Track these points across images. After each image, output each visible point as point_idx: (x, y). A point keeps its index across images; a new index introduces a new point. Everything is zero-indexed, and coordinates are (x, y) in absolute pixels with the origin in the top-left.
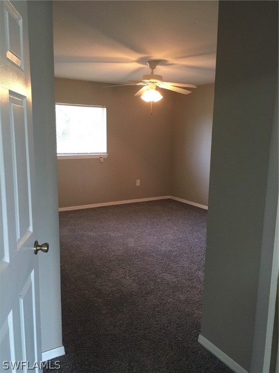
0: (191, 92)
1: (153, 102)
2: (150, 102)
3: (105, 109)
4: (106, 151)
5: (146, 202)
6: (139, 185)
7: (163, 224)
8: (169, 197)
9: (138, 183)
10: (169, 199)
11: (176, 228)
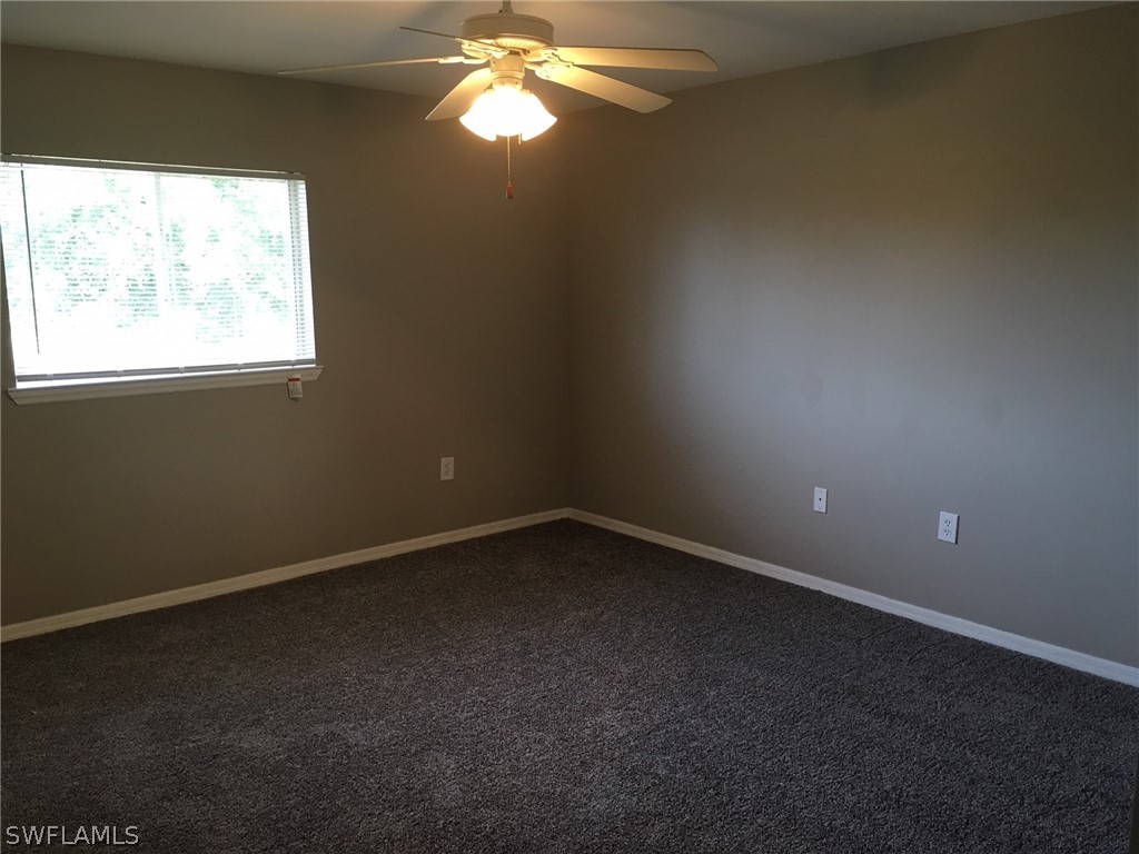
0: (671, 101)
1: (515, 139)
2: (501, 140)
3: (302, 187)
4: (312, 355)
5: (481, 540)
6: (451, 476)
7: (567, 653)
8: (565, 513)
9: (447, 468)
10: (565, 523)
11: (625, 670)
